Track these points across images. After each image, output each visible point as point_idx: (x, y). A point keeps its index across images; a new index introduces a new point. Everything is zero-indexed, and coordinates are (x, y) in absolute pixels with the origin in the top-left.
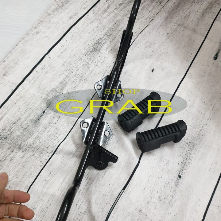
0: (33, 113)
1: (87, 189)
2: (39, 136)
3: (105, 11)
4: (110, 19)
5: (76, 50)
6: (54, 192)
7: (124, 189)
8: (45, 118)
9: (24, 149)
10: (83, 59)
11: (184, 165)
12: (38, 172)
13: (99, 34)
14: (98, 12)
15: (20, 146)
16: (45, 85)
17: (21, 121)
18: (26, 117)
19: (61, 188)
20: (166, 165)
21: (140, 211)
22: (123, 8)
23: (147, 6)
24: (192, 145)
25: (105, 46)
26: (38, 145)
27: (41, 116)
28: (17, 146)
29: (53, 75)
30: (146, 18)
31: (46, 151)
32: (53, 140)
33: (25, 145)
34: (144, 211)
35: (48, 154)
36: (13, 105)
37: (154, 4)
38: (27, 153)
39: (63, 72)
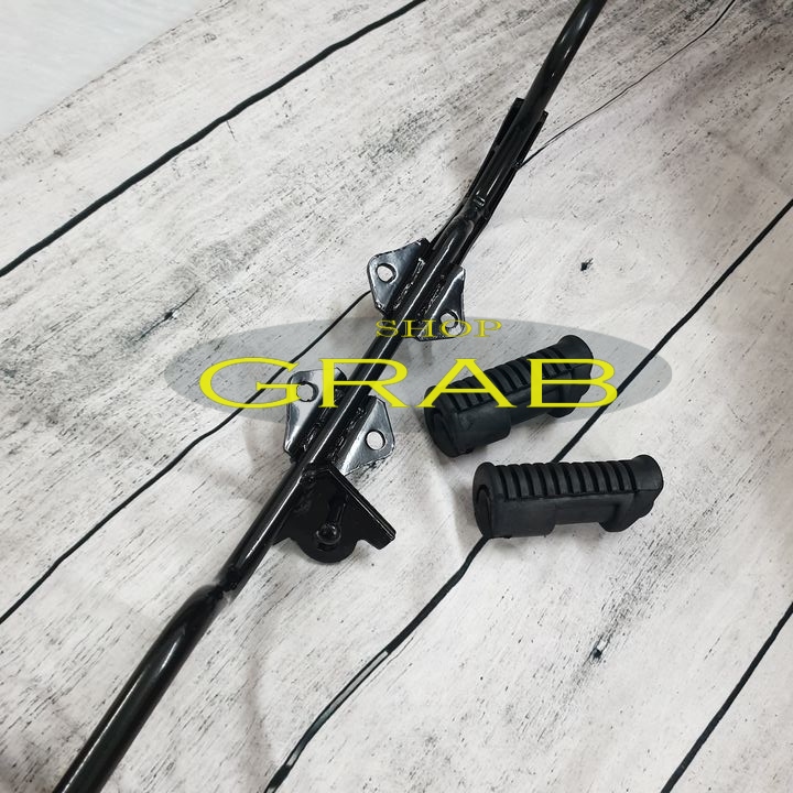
0: (130, 310)
1: (261, 618)
2: (130, 394)
3: (464, 23)
4: (475, 55)
5: (331, 131)
6: (138, 602)
7: (391, 648)
8: (167, 336)
9: (69, 425)
10: (349, 166)
11: (623, 616)
12: (99, 519)
13: (426, 95)
14: (439, 19)
15: (56, 410)
16: (195, 223)
17: (81, 326)
18: (102, 316)
19: (166, 592)
20: (557, 600)
21: (430, 739)
22: (531, 29)
23: (615, 42)
24: (665, 556)
25: (437, 142)
26: (119, 421)
27: (155, 326)
28: (46, 411)
29: (229, 196)
30: (601, 82)
31: (145, 452)
32: (178, 419)
33: (75, 414)
34: (445, 743)
35: (148, 465)
36: (64, 267)
37: (642, 39)
38: (74, 443)
39: (267, 196)
